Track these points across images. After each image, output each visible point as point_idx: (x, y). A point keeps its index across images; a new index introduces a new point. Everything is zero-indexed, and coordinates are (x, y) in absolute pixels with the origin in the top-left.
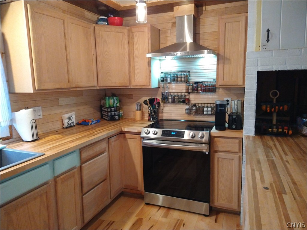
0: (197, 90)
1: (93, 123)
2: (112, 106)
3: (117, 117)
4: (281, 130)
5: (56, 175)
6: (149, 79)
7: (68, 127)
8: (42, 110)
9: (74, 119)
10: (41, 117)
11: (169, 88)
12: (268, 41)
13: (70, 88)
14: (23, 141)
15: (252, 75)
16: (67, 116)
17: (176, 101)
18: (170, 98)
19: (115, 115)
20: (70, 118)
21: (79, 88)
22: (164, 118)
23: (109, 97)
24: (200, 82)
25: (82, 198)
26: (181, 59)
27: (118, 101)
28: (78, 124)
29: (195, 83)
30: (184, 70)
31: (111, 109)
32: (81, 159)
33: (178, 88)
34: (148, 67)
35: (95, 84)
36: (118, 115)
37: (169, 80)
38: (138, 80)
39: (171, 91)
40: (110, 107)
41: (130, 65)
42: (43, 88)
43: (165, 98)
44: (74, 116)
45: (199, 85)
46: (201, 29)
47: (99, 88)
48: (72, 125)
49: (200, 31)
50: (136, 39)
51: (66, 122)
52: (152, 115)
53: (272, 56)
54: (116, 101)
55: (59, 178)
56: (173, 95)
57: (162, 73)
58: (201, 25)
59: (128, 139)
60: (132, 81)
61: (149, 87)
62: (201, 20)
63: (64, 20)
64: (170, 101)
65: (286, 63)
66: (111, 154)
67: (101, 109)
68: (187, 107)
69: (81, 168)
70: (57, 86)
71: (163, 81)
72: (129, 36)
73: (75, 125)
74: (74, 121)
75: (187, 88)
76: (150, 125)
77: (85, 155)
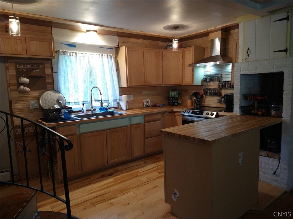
0: (225, 87)
1: (160, 106)
2: (173, 97)
3: (176, 104)
4: (257, 112)
5: (131, 124)
6: (193, 80)
7: (146, 107)
8: (133, 97)
9: (149, 103)
10: (132, 100)
11: (209, 85)
12: (248, 55)
13: (145, 85)
14: (123, 110)
15: (237, 77)
16: (145, 100)
17: (212, 94)
18: (208, 92)
19: (175, 102)
20: (147, 102)
21: (151, 85)
22: (206, 105)
23: (171, 91)
24: (227, 81)
25: (145, 140)
26: (215, 66)
27: (177, 94)
28: (152, 106)
29: (224, 82)
30: (217, 73)
31: (173, 99)
32: (145, 120)
33: (213, 86)
34: (192, 72)
35: (161, 83)
36: (177, 103)
37: (208, 80)
38: (187, 81)
39: (210, 87)
40: (172, 97)
41: (182, 71)
42: (131, 85)
43: (205, 92)
44: (149, 101)
45: (227, 83)
46: (229, 46)
47: (163, 86)
48: (148, 106)
49: (228, 47)
50: (186, 55)
51: (145, 103)
52: (196, 103)
53: (249, 65)
54: (176, 94)
55: (133, 126)
56: (210, 90)
57: (205, 75)
58: (229, 43)
59: (176, 116)
60: (184, 81)
61: (193, 85)
62: (229, 39)
63: (144, 51)
64: (208, 94)
65: (256, 69)
66: (164, 122)
67: (169, 99)
68: (219, 98)
69: (144, 124)
70: (138, 85)
71: (204, 81)
72: (182, 53)
73: (150, 106)
74: (150, 104)
75: (219, 86)
76: (191, 108)
77: (147, 119)
